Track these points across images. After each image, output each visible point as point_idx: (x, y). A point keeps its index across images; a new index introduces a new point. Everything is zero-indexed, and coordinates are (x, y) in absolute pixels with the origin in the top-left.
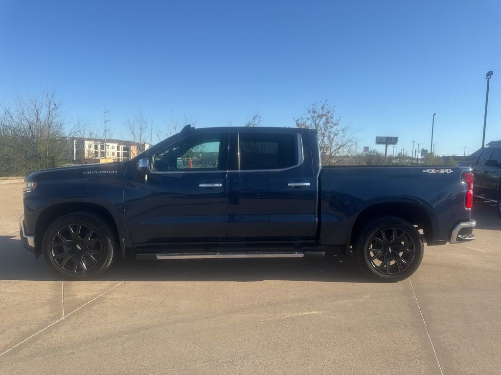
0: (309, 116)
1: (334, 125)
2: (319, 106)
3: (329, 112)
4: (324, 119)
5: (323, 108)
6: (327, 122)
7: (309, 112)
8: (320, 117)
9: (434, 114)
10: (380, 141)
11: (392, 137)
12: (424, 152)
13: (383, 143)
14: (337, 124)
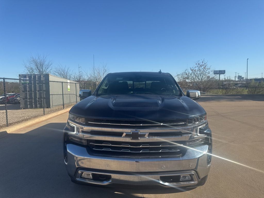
0: (196, 66)
1: (208, 69)
2: (201, 61)
3: (205, 64)
4: (203, 67)
5: (203, 62)
6: (204, 68)
7: (196, 64)
8: (201, 66)
9: (248, 59)
10: (216, 73)
11: (222, 70)
12: (240, 77)
13: (217, 74)
14: (210, 69)
